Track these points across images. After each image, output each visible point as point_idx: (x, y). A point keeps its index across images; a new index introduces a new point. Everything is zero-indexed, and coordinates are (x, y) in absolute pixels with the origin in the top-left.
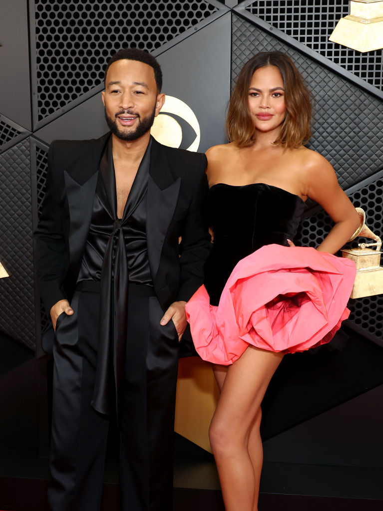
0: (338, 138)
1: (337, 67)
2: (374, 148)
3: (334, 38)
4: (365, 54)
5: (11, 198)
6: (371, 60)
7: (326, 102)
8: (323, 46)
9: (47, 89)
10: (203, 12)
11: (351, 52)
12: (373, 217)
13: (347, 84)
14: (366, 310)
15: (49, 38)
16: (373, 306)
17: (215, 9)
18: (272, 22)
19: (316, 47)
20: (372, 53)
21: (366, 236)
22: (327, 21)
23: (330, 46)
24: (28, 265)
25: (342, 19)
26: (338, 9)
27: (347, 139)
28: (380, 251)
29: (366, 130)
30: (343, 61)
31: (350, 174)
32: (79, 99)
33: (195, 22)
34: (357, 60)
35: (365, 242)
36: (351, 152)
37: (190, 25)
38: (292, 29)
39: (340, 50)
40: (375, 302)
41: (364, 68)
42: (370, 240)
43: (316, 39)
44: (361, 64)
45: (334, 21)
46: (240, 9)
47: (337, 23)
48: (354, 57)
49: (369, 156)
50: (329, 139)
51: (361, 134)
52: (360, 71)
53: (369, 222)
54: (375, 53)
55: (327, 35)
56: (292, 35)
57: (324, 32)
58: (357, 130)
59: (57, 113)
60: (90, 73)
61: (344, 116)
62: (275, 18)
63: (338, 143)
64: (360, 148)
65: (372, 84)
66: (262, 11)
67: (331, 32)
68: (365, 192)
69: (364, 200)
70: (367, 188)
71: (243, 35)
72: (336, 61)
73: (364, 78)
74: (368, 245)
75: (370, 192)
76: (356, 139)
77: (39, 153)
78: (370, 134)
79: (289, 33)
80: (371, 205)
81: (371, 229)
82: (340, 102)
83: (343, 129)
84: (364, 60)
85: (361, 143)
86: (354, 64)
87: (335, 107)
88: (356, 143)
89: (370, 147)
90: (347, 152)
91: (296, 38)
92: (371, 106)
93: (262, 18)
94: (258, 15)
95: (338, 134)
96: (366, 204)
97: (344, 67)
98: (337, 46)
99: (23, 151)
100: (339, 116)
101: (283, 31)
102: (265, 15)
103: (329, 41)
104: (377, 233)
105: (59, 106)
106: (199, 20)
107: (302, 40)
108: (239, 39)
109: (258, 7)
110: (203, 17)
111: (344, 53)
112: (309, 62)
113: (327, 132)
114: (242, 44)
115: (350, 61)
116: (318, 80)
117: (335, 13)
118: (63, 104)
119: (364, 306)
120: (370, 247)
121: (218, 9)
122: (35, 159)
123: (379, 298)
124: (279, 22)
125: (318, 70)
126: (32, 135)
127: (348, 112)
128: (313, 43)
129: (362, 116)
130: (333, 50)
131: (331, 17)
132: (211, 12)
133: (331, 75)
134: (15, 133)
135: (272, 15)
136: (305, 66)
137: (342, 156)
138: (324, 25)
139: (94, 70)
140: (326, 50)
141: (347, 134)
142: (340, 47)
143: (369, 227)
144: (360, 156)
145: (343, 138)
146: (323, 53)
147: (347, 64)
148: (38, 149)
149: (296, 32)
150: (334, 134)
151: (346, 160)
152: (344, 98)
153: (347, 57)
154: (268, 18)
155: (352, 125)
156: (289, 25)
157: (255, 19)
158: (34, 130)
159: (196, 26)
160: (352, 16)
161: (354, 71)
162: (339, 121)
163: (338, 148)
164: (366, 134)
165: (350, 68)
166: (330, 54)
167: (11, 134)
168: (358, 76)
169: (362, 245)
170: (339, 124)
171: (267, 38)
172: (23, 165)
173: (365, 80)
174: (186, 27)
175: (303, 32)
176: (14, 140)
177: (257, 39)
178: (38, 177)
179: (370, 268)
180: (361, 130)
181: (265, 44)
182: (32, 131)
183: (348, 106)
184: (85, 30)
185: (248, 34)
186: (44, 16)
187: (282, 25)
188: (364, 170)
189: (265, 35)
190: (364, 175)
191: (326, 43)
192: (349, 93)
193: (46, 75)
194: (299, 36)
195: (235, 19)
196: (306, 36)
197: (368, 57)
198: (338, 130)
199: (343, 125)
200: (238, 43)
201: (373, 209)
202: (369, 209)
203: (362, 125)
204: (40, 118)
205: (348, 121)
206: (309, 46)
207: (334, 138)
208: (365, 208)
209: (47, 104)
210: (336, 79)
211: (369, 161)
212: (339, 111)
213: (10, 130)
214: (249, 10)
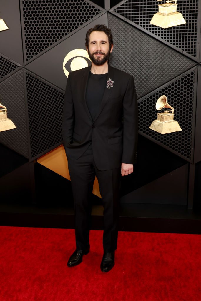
0: (155, 66)
1: (153, 35)
2: (170, 70)
3: (152, 22)
4: (165, 29)
5: (16, 95)
6: (168, 32)
7: (149, 50)
8: (147, 26)
9: (30, 48)
10: (95, 12)
11: (159, 28)
12: (170, 99)
13: (158, 42)
14: (168, 139)
15: (30, 25)
16: (171, 137)
17: (101, 11)
18: (125, 16)
19: (144, 26)
20: (168, 28)
21: (167, 107)
22: (149, 15)
23: (150, 26)
24: (24, 123)
25: (155, 14)
26: (154, 10)
27: (158, 66)
28: (174, 113)
29: (166, 62)
30: (156, 32)
31: (160, 81)
32: (44, 51)
33: (92, 17)
34: (162, 32)
35: (167, 110)
36: (160, 72)
37: (90, 18)
38: (134, 19)
39: (155, 27)
40: (172, 135)
41: (165, 35)
42: (169, 109)
43: (144, 23)
44: (164, 33)
45: (152, 15)
46: (111, 11)
47: (153, 16)
48: (161, 30)
49: (168, 73)
50: (151, 66)
51: (164, 64)
52: (164, 37)
53: (169, 101)
54: (170, 28)
55: (149, 21)
56: (134, 22)
57: (147, 20)
58: (163, 62)
59: (34, 58)
60: (48, 40)
61: (157, 56)
62: (127, 14)
63: (155, 68)
64: (164, 70)
65: (169, 42)
66: (121, 11)
67: (150, 20)
68: (166, 88)
69: (166, 92)
70: (168, 87)
71: (113, 22)
72: (153, 32)
73: (165, 40)
74: (168, 111)
76: (162, 66)
77: (27, 75)
78: (168, 64)
79: (132, 20)
80: (169, 94)
81: (170, 104)
82: (155, 50)
83: (157, 62)
84: (165, 32)
85: (164, 68)
86: (161, 34)
87: (153, 52)
88: (162, 68)
89: (168, 69)
90: (158, 71)
91: (136, 23)
92: (169, 52)
93: (121, 14)
94: (119, 13)
95: (155, 64)
96: (167, 94)
97: (156, 35)
98: (153, 26)
99: (20, 75)
100: (155, 56)
101: (130, 20)
102: (122, 13)
103: (150, 24)
104: (172, 106)
105: (35, 55)
106: (94, 16)
107: (138, 23)
108: (111, 24)
109: (119, 10)
110: (95, 15)
111: (156, 29)
112: (141, 33)
113: (150, 63)
114: (113, 26)
115: (159, 32)
116: (145, 41)
117: (152, 12)
118: (37, 54)
119: (167, 137)
120: (169, 112)
121: (102, 11)
122: (25, 78)
123: (173, 134)
124: (128, 16)
125: (146, 36)
126: (24, 68)
127: (159, 54)
128: (143, 25)
129: (165, 56)
130: (152, 28)
131: (150, 13)
132: (99, 12)
133: (151, 39)
134: (17, 67)
135: (125, 13)
136: (140, 35)
137: (156, 73)
138: (147, 17)
139: (49, 39)
140: (149, 28)
141: (159, 64)
142: (155, 26)
143: (169, 104)
144: (164, 73)
145: (157, 66)
146: (147, 29)
147: (158, 34)
148: (26, 73)
149: (135, 20)
150: (153, 64)
151: (158, 75)
152: (157, 48)
153: (158, 30)
154: (124, 15)
155: (161, 60)
156: (132, 17)
157: (118, 15)
158: (25, 65)
159: (93, 18)
160: (160, 13)
161: (161, 37)
162: (155, 58)
163: (154, 70)
164: (166, 64)
165: (159, 35)
166: (150, 29)
167: (15, 67)
168: (163, 39)
169: (166, 111)
170: (155, 60)
171: (123, 23)
172: (21, 80)
174: (88, 19)
175: (138, 20)
176: (16, 70)
177: (119, 24)
178: (27, 85)
179: (170, 121)
180: (164, 62)
181: (122, 26)
182: (24, 66)
183: (159, 52)
184: (45, 22)
185: (115, 21)
186: (27, 16)
187: (129, 17)
188: (166, 79)
189: (122, 22)
190: (166, 81)
191: (149, 25)
192: (159, 46)
193: (29, 41)
194: (137, 22)
195: (109, 15)
196: (140, 22)
197: (167, 30)
198: (155, 62)
199: (157, 60)
200: (111, 26)
201: (170, 96)
202: (168, 96)
203: (165, 60)
204: (27, 60)
205: (159, 58)
206: (141, 26)
207: (153, 66)
208: (166, 96)
209: (30, 54)
210: (153, 40)
211: (168, 75)
212: (155, 54)
213: (14, 65)
214: (115, 11)
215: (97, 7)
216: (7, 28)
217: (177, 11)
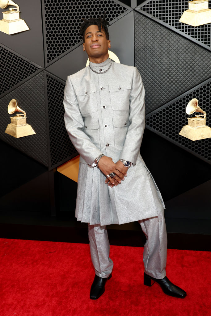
0: (185, 67)
1: (183, 34)
2: (202, 70)
3: (181, 20)
4: (196, 27)
5: (36, 98)
6: (199, 30)
7: (179, 50)
8: (176, 24)
9: (51, 49)
10: (121, 11)
11: (189, 27)
12: (202, 103)
13: (189, 42)
14: (200, 146)
15: (51, 25)
16: (203, 144)
17: (126, 10)
18: (152, 14)
19: (173, 25)
20: (199, 27)
21: (199, 111)
22: (178, 13)
23: (180, 24)
24: (44, 129)
25: (185, 11)
26: (183, 7)
27: (189, 67)
28: (206, 118)
29: (198, 62)
30: (186, 31)
31: (191, 83)
32: (66, 52)
33: (117, 16)
34: (193, 30)
35: (198, 114)
36: (191, 73)
37: (115, 17)
38: (162, 17)
39: (184, 26)
40: (204, 142)
41: (196, 33)
42: (201, 113)
43: (173, 21)
44: (194, 32)
46: (138, 9)
47: (182, 13)
48: (191, 29)
49: (199, 75)
50: (181, 67)
51: (195, 64)
52: (194, 35)
53: (200, 105)
54: (201, 27)
55: (178, 19)
56: (162, 20)
57: (176, 18)
58: (193, 62)
59: (55, 59)
60: (70, 41)
61: (187, 56)
62: (154, 12)
63: (185, 69)
64: (195, 71)
65: (200, 41)
66: (148, 9)
67: (180, 18)
68: (198, 91)
69: (198, 95)
70: (199, 89)
71: (139, 20)
72: (183, 31)
73: (196, 38)
74: (200, 116)
75: (200, 91)
76: (193, 67)
77: (48, 78)
78: (200, 64)
79: (160, 19)
80: (201, 97)
81: (201, 108)
82: (185, 50)
83: (187, 62)
84: (196, 30)
85: (195, 69)
86: (191, 32)
87: (183, 52)
88: (193, 68)
89: (200, 70)
90: (189, 73)
91: (164, 21)
92: (200, 51)
93: (148, 12)
94: (146, 11)
95: (185, 64)
96: (199, 97)
97: (186, 33)
98: (183, 24)
99: (41, 77)
100: (185, 56)
101: (158, 18)
102: (149, 11)
103: (179, 22)
104: (204, 110)
105: (57, 56)
106: (119, 14)
107: (167, 22)
108: (137, 23)
109: (146, 8)
110: (121, 13)
111: (186, 27)
112: (170, 32)
113: (179, 64)
114: (139, 25)
115: (189, 30)
116: (175, 40)
117: (181, 9)
118: (58, 55)
119: (199, 144)
120: (201, 117)
121: (128, 9)
122: (46, 81)
123: (205, 140)
124: (156, 14)
125: (175, 35)
126: (45, 70)
127: (189, 54)
128: (172, 23)
129: (195, 56)
130: (181, 26)
131: (180, 11)
132: (124, 11)
133: (181, 38)
134: (37, 69)
135: (152, 11)
136: (168, 34)
137: (187, 75)
138: (176, 14)
139: (72, 39)
140: (178, 26)
141: (189, 65)
142: (184, 24)
143: (200, 107)
144: (195, 75)
145: (187, 67)
146: (176, 28)
147: (188, 32)
148: (47, 76)
149: (164, 18)
150: (183, 65)
151: (189, 77)
152: (187, 48)
154: (151, 13)
155: (191, 60)
156: (160, 15)
157: (145, 13)
159: (118, 17)
160: (190, 10)
161: (191, 35)
162: (185, 58)
163: (184, 71)
164: (198, 64)
165: (189, 34)
166: (180, 28)
167: (36, 70)
168: (193, 37)
169: (197, 116)
170: (185, 60)
171: (150, 22)
172: (41, 83)
173: (196, 39)
174: (113, 18)
175: (167, 18)
176: (37, 72)
177: (146, 22)
178: (48, 89)
179: (201, 126)
180: (195, 62)
181: (150, 25)
182: (45, 68)
183: (189, 52)
184: (67, 21)
185: (142, 20)
186: (49, 15)
187: (157, 16)
188: (197, 81)
189: (149, 20)
190: (197, 83)
191: (178, 23)
192: (189, 46)
193: (51, 42)
194: (165, 20)
195: (135, 13)
196: (168, 20)
197: (198, 28)
198: (185, 63)
199: (187, 60)
200: (137, 24)
201: (202, 99)
202: (200, 99)
203: (195, 60)
204: (48, 62)
205: (189, 58)
206: (170, 24)
207: (183, 67)
208: (198, 99)
209: (51, 55)
210: (183, 39)
211: (199, 77)
212: (185, 54)
213: (35, 68)
214: (142, 9)
215: (123, 5)
216: (28, 29)
217: (209, 8)
